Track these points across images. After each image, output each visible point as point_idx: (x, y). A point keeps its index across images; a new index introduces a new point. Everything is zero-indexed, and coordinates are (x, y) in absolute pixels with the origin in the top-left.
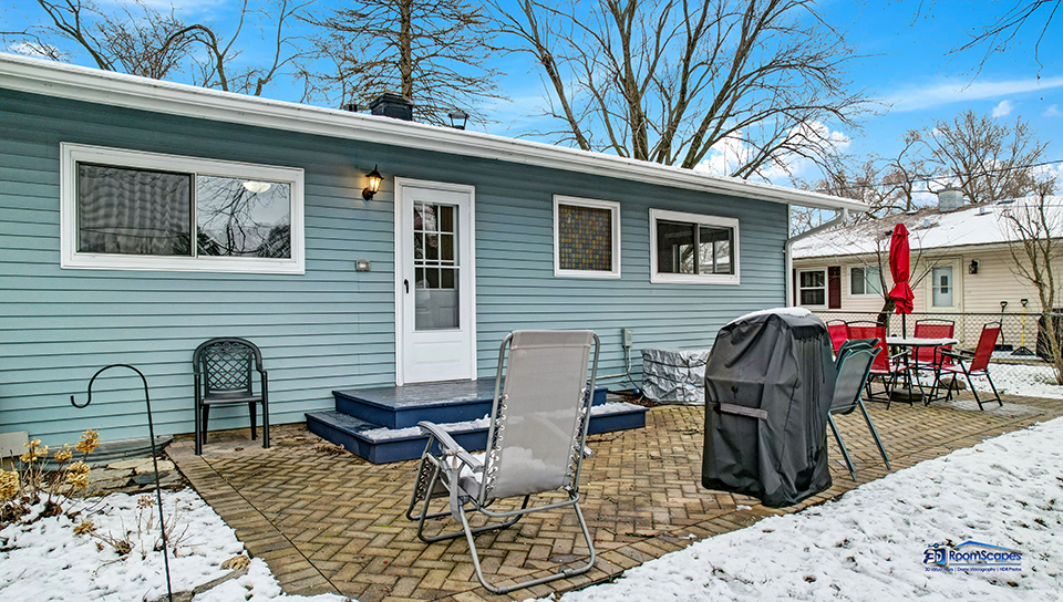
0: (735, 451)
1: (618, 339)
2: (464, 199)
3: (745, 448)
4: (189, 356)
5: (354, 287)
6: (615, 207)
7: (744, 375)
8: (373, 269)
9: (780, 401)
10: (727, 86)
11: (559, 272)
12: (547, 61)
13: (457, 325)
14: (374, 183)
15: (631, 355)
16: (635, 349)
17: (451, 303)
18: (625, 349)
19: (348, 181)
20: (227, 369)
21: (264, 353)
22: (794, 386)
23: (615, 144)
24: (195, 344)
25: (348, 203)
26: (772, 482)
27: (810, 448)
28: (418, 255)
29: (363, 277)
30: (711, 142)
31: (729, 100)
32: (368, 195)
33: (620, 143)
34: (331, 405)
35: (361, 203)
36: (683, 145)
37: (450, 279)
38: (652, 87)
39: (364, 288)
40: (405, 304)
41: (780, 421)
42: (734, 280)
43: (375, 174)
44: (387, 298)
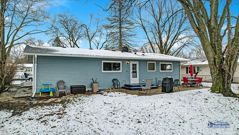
0: (164, 89)
1: (155, 79)
2: (137, 63)
3: (165, 88)
4: (112, 81)
5: (126, 73)
6: (155, 63)
7: (165, 82)
8: (128, 71)
9: (167, 84)
10: (177, 33)
11: (148, 71)
12: (144, 28)
13: (137, 77)
14: (128, 62)
15: (157, 81)
16: (158, 80)
17: (136, 75)
18: (156, 80)
19: (126, 62)
20: (115, 82)
21: (119, 80)
22: (169, 83)
23: (156, 43)
24: (112, 79)
25: (126, 64)
26: (167, 91)
27: (171, 88)
28: (132, 70)
29: (127, 72)
30: (174, 43)
31: (177, 36)
32: (128, 63)
33: (158, 43)
34: (124, 86)
35: (127, 64)
36: (169, 43)
37: (136, 72)
38: (164, 32)
39: (127, 73)
40: (131, 75)
41: (167, 86)
42: (172, 71)
43: (129, 61)
44: (129, 74)
